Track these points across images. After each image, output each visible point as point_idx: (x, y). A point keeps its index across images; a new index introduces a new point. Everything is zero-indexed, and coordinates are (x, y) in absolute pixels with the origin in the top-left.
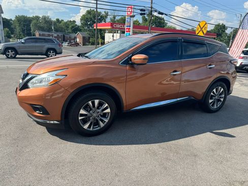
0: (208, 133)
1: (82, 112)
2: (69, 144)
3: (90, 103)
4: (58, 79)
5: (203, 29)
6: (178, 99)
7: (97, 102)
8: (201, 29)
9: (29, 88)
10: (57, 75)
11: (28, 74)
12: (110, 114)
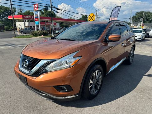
1: (91, 82)
3: (94, 73)
4: (76, 61)
5: (93, 18)
7: (97, 71)
8: (91, 18)
9: (47, 72)
10: (74, 57)
11: (40, 60)
12: (101, 79)
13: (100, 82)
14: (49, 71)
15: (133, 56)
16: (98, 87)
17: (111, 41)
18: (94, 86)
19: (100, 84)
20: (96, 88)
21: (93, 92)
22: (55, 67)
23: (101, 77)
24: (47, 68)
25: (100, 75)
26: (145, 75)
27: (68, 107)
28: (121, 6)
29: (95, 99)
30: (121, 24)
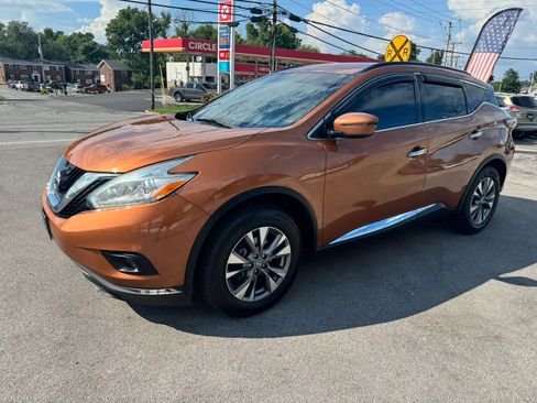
0: (492, 281)
1: (234, 259)
2: (206, 340)
3: (250, 235)
4: (177, 184)
5: (401, 52)
6: (419, 210)
7: (264, 231)
8: (397, 52)
9: (90, 208)
10: (172, 174)
11: (83, 172)
12: (289, 259)
13: (286, 268)
14: (96, 205)
15: (491, 204)
16: (274, 285)
17: (342, 135)
18: (251, 274)
19: (282, 274)
20: (261, 282)
21: (248, 294)
22: (113, 196)
23: (287, 250)
24: (93, 198)
25: (283, 246)
26: (501, 276)
27: (160, 325)
28: (521, 10)
29: (256, 320)
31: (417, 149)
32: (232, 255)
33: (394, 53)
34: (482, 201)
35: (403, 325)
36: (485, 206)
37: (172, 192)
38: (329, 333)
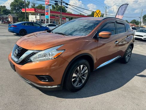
3: (78, 68)
4: (60, 53)
5: (98, 14)
6: (116, 58)
7: (82, 66)
9: (31, 61)
10: (58, 50)
11: (27, 50)
12: (87, 74)
13: (86, 76)
14: (33, 61)
15: (130, 55)
16: (83, 82)
17: (101, 38)
18: (78, 79)
19: (85, 78)
20: (80, 81)
21: (77, 85)
22: (39, 58)
23: (87, 71)
24: (32, 58)
25: (86, 70)
26: (137, 75)
27: (51, 96)
28: (128, 4)
29: (79, 92)
30: (118, 22)
31: (116, 41)
32: (74, 74)
33: (96, 15)
34: (128, 55)
35: (119, 90)
36: (129, 56)
37: (58, 56)
38: (101, 95)
